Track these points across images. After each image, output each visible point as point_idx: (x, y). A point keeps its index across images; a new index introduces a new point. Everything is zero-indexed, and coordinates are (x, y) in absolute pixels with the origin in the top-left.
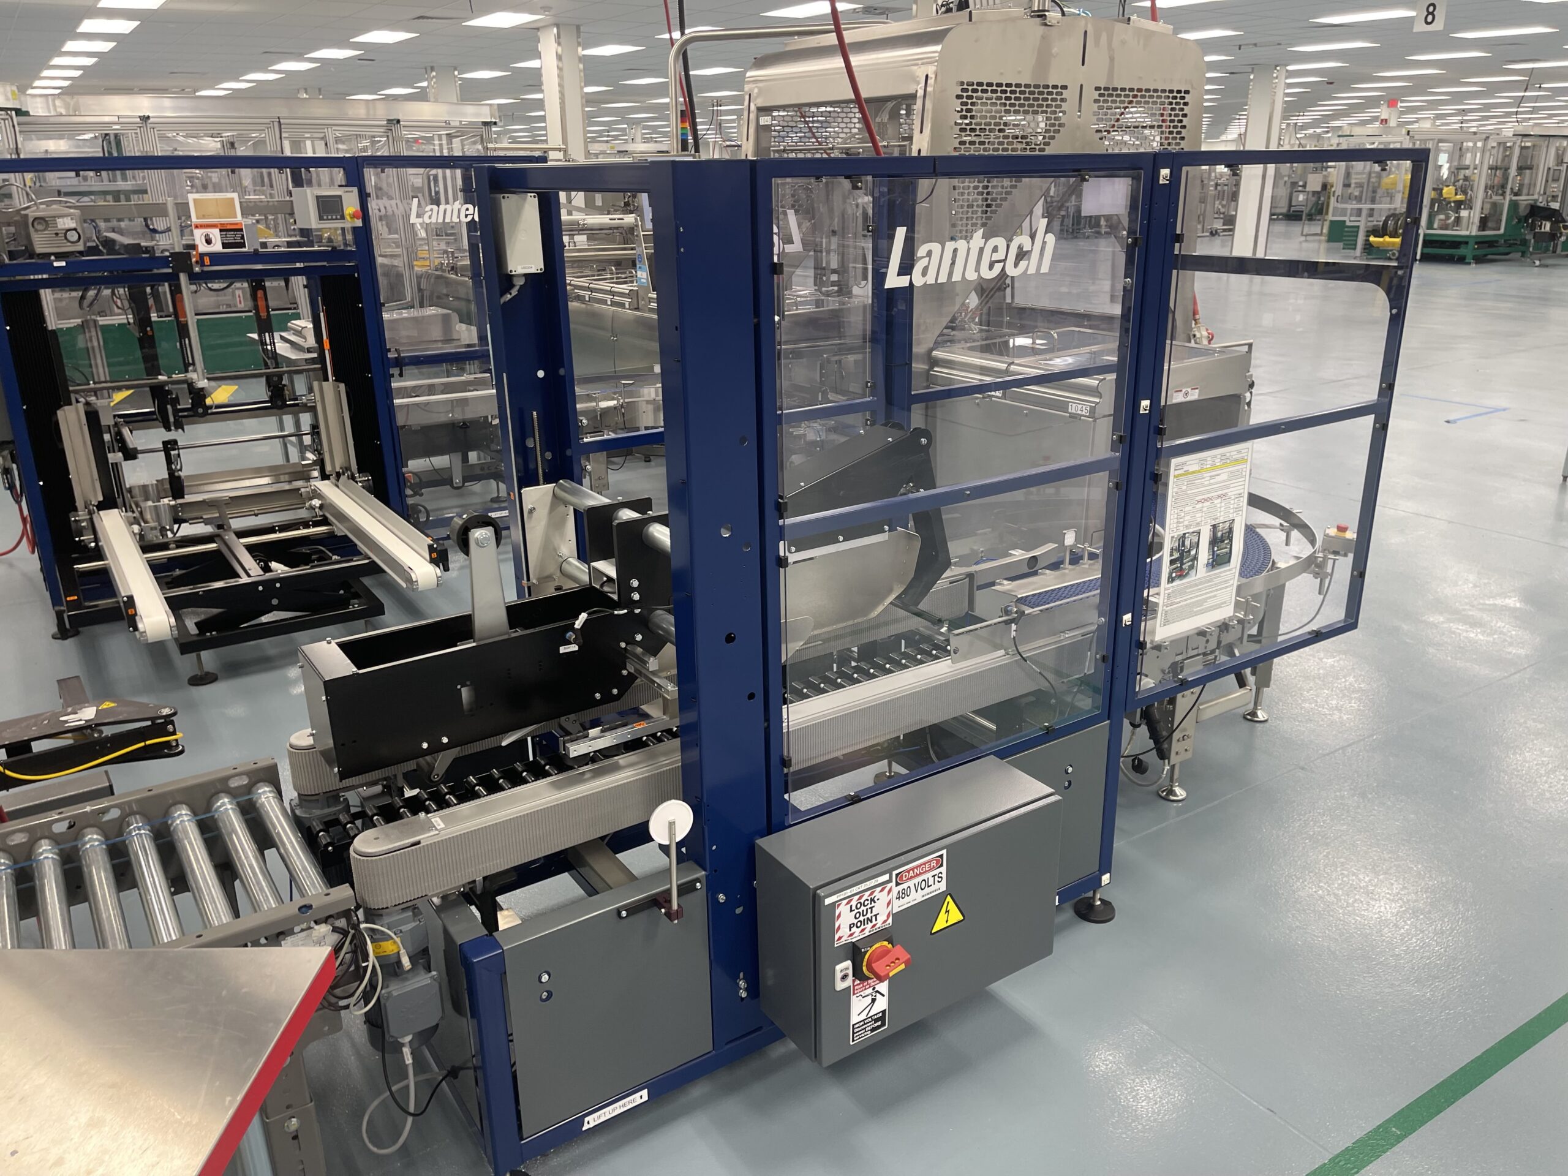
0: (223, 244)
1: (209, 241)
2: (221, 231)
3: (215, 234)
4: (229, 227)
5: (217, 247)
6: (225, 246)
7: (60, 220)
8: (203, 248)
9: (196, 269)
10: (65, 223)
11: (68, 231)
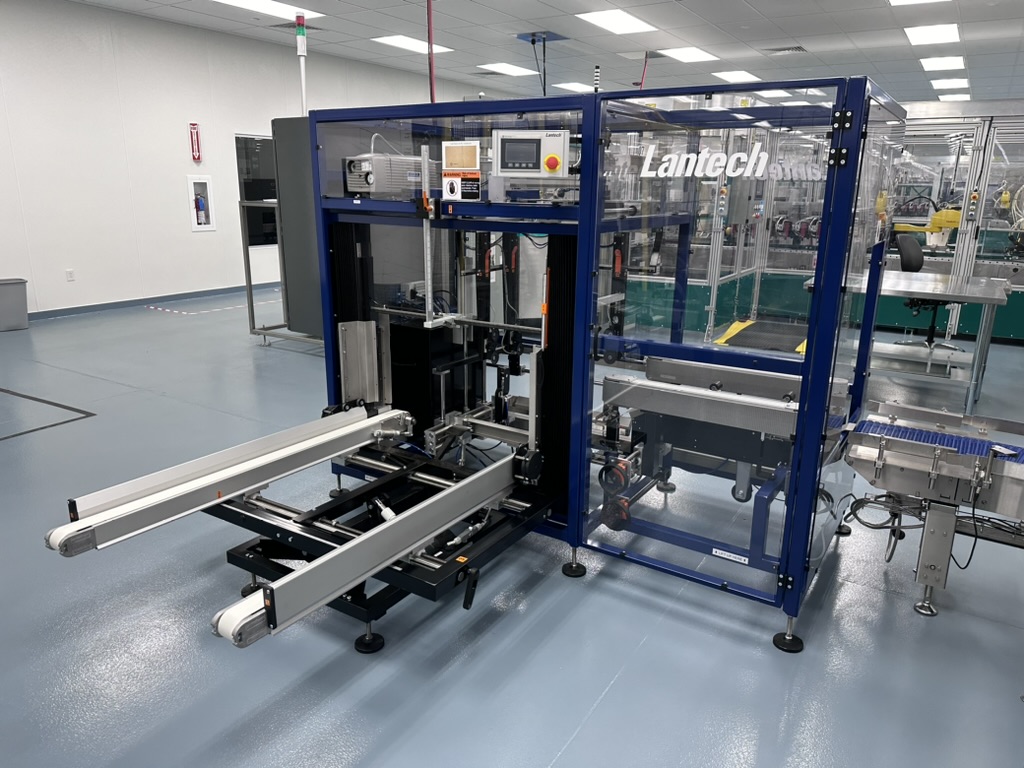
0: (463, 193)
1: (452, 191)
2: (463, 180)
3: (458, 182)
4: (469, 176)
5: (457, 197)
6: (464, 195)
7: (363, 164)
8: (447, 196)
9: (431, 216)
10: (366, 167)
11: (368, 174)
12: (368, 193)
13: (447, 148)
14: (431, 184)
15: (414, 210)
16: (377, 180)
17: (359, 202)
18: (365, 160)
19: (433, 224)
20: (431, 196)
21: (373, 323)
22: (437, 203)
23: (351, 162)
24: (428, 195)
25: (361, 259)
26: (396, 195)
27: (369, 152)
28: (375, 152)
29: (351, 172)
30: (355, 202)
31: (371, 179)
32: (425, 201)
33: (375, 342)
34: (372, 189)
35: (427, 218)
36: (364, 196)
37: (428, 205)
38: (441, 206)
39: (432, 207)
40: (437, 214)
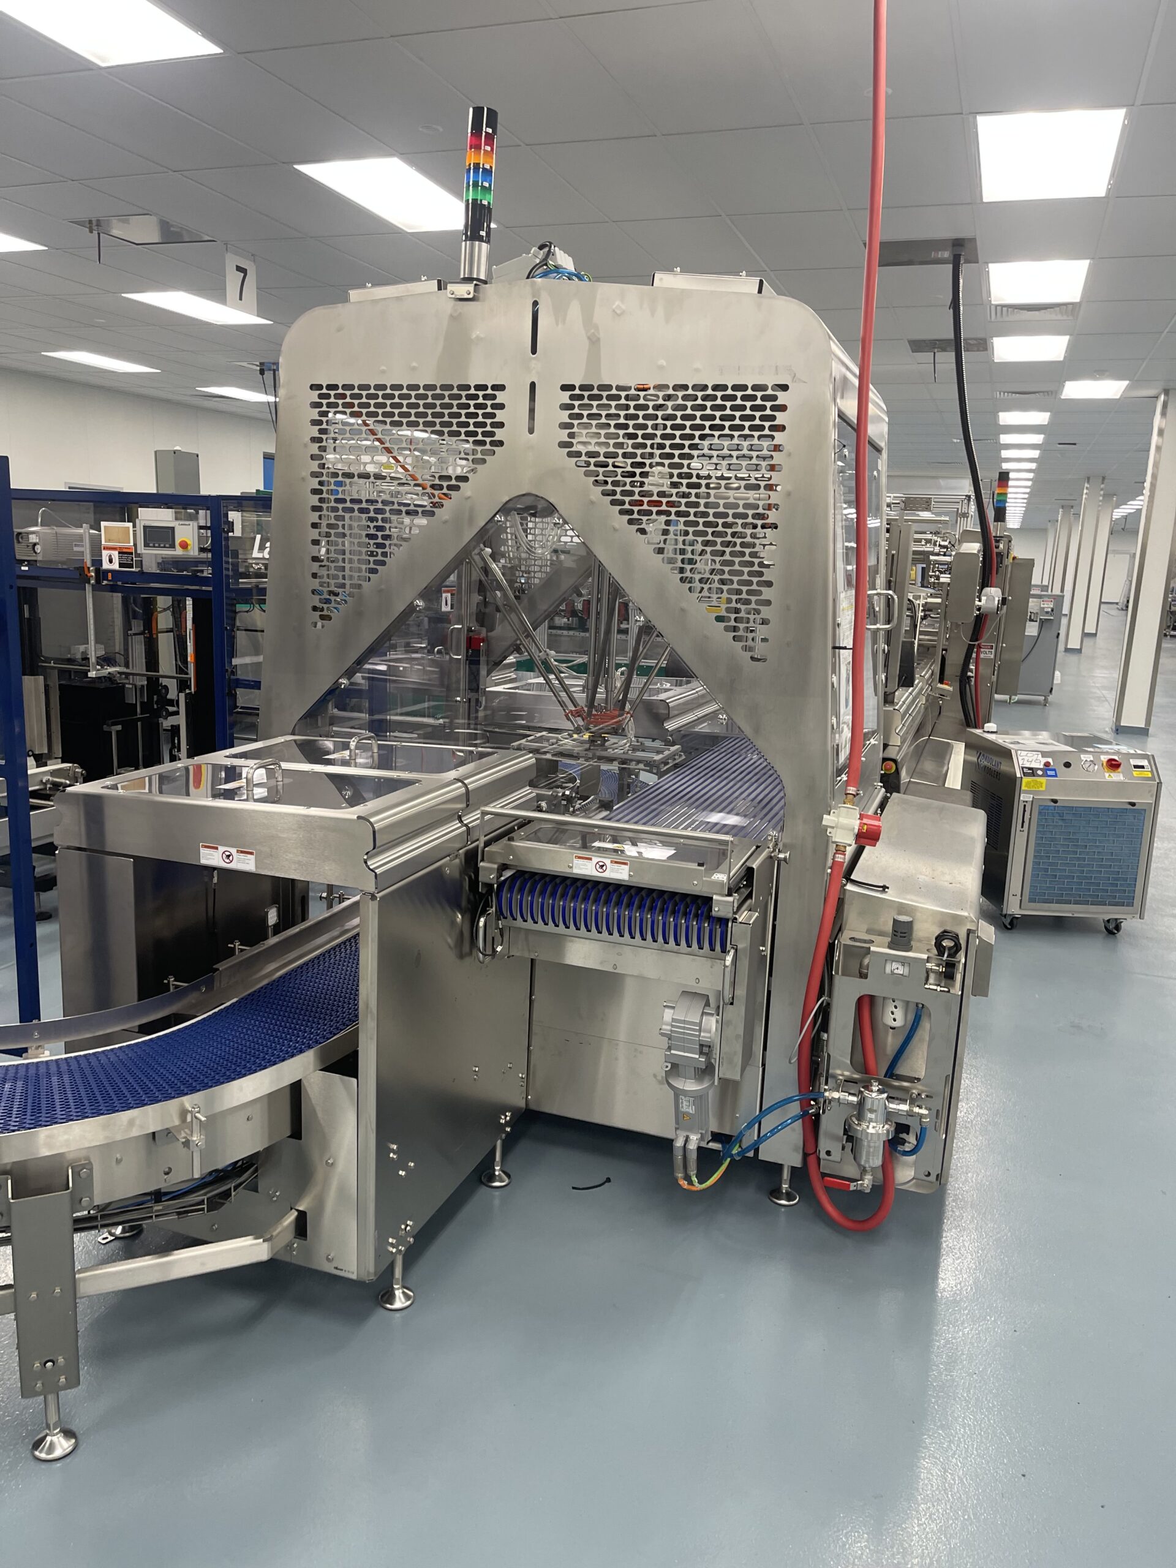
0: (120, 564)
1: (111, 561)
2: (119, 553)
3: (115, 554)
4: (125, 550)
5: (115, 566)
6: (121, 565)
7: (30, 536)
8: (106, 565)
9: (92, 582)
10: (33, 539)
11: (35, 544)
12: (36, 561)
13: (105, 527)
14: (92, 555)
15: (78, 576)
16: (43, 549)
17: (27, 568)
18: (33, 533)
19: (94, 588)
20: (93, 566)
21: (41, 678)
22: (98, 571)
23: (19, 534)
24: (89, 564)
25: (29, 619)
26: (63, 563)
27: (36, 525)
28: (42, 525)
29: (19, 542)
30: (23, 568)
31: (38, 549)
32: (86, 570)
33: (43, 696)
34: (39, 558)
35: (89, 583)
36: (30, 563)
37: (89, 572)
38: (101, 574)
39: (93, 574)
40: (98, 581)
